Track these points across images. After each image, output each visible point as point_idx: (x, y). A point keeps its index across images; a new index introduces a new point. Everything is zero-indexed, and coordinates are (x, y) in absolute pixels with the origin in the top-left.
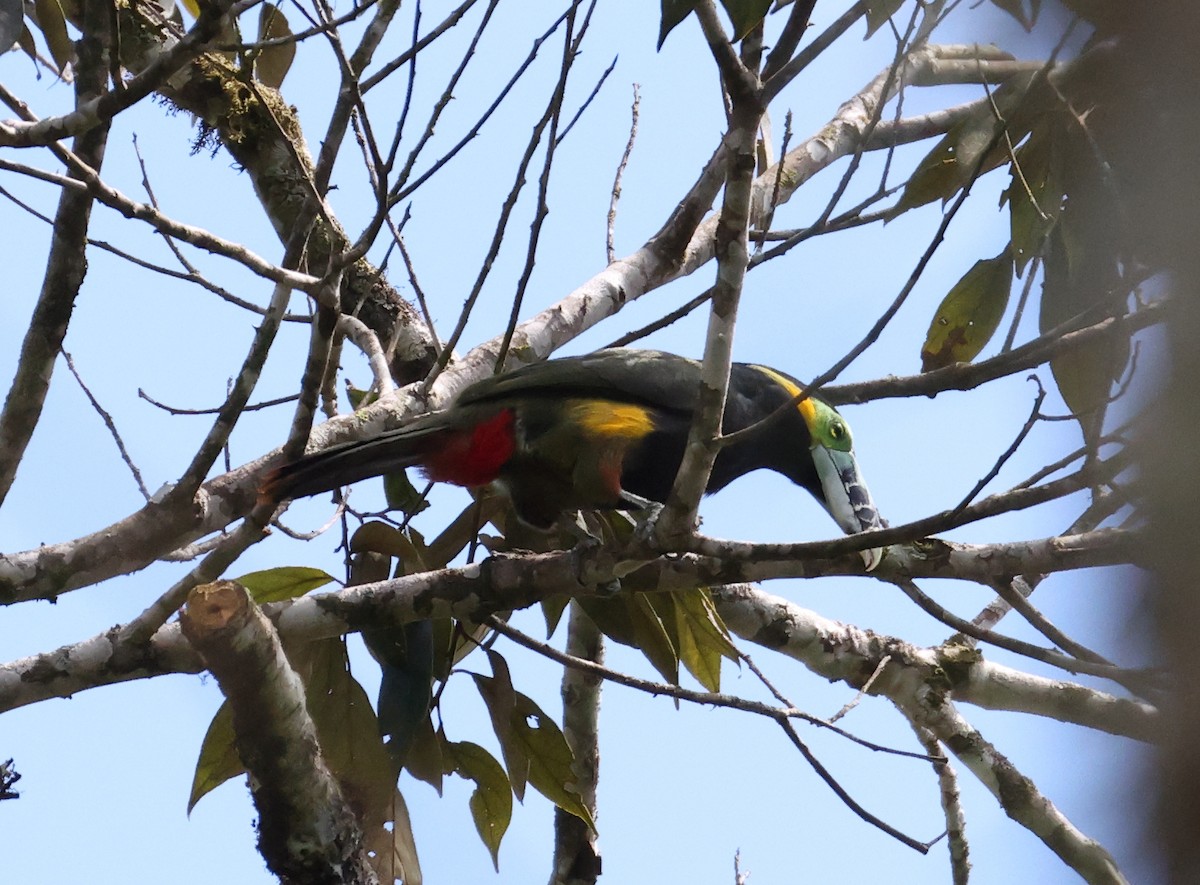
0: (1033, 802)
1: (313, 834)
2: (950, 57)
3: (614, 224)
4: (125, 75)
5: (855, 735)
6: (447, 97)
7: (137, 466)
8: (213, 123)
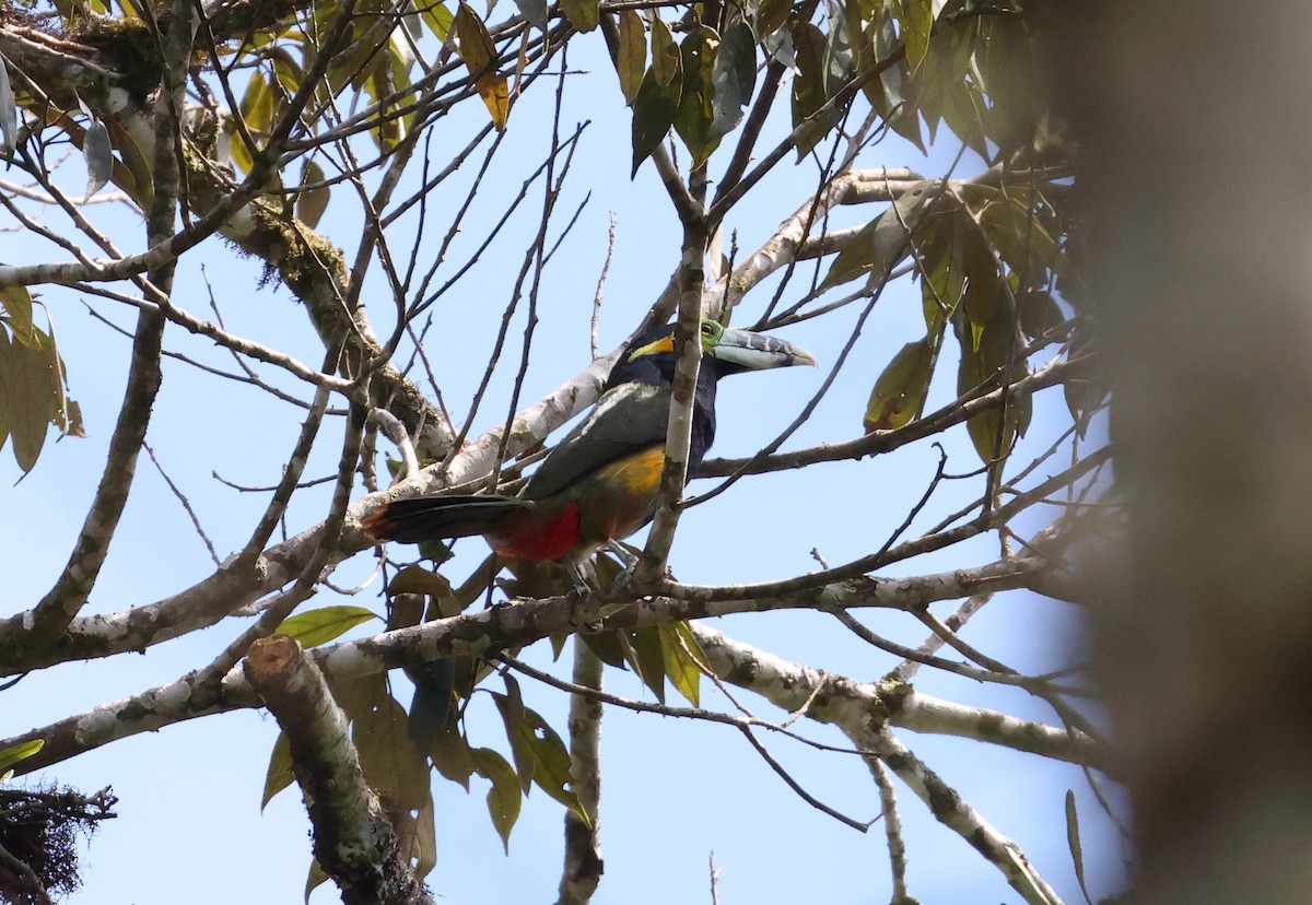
0: (958, 808)
1: (358, 841)
2: (870, 180)
3: (595, 328)
4: (193, 218)
5: (804, 737)
6: (454, 231)
7: (210, 539)
8: (274, 263)
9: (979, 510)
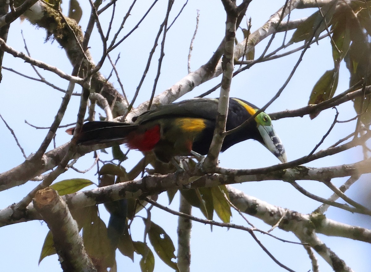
0: (344, 268)
3: (190, 59)
5: (277, 237)
6: (128, 14)
7: (23, 148)
8: (52, 31)
9: (352, 138)
